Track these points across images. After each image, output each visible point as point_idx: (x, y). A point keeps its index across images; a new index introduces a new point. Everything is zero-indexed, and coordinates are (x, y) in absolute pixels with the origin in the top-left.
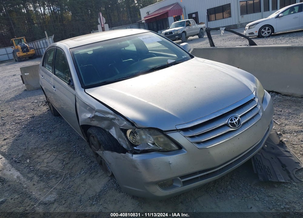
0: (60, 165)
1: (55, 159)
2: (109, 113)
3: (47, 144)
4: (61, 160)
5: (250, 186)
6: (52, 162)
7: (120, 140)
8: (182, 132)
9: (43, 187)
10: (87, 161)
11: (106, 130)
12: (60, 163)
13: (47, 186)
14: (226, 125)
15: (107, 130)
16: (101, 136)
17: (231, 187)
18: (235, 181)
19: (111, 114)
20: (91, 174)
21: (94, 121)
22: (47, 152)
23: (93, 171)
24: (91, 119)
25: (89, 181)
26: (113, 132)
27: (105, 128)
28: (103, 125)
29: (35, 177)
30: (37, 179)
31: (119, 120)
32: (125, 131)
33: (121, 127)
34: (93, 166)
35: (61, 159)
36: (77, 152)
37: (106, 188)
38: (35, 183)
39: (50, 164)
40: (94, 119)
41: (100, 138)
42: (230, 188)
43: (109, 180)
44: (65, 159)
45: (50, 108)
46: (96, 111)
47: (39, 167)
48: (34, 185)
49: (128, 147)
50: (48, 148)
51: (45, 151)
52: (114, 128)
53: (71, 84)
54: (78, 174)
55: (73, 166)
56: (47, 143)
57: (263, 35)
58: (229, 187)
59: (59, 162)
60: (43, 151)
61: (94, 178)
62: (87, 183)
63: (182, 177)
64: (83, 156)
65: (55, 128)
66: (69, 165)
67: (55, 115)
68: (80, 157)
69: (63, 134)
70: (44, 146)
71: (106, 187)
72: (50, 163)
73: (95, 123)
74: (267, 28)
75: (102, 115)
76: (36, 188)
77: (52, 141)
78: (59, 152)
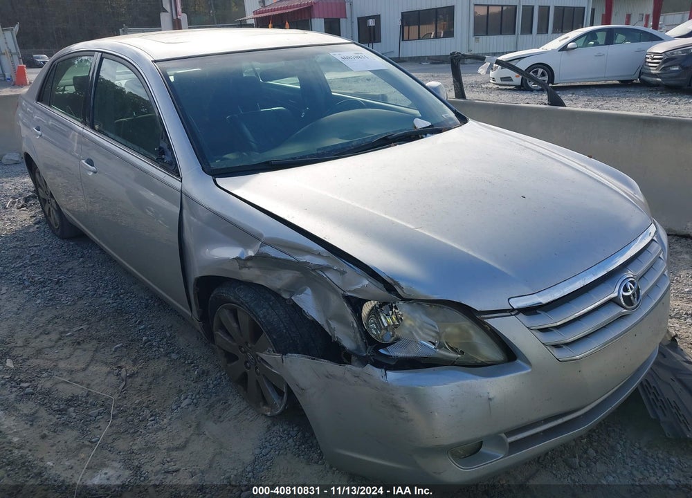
0: (113, 379)
1: (92, 360)
2: (309, 251)
3: (56, 317)
4: (111, 363)
5: (640, 449)
6: (84, 370)
7: (334, 324)
8: (521, 316)
9: (75, 445)
10: (188, 371)
11: (284, 296)
12: (109, 372)
13: (87, 443)
14: (614, 301)
15: (286, 296)
16: (267, 309)
17: (597, 452)
18: (601, 436)
19: (319, 255)
20: (211, 407)
21: (249, 268)
22: (60, 339)
23: (214, 399)
24: (241, 262)
25: (211, 427)
26: (307, 302)
27: (280, 290)
28: (278, 280)
29: (43, 412)
30: (50, 420)
31: (343, 273)
32: (356, 304)
33: (349, 291)
34: (211, 386)
35: (109, 360)
36: (154, 344)
37: (267, 450)
38: (46, 432)
39: (79, 376)
40: (249, 264)
41: (265, 317)
42: (595, 454)
43: (269, 428)
44: (122, 363)
45: (47, 216)
46: (264, 244)
47: (48, 385)
48: (44, 437)
49: (358, 346)
50: (61, 329)
51: (54, 336)
52: (309, 291)
53: (167, 159)
54: (174, 407)
55: (151, 383)
56: (57, 314)
57: (531, 85)
58: (591, 452)
59: (105, 369)
60: (47, 337)
61: (221, 419)
62: (207, 433)
63: (510, 433)
64: (174, 356)
65: (68, 272)
66: (138, 380)
67: (62, 237)
68: (167, 359)
69: (101, 292)
70: (49, 322)
71: (266, 447)
72: (77, 371)
73: (251, 274)
74: (540, 71)
75: (283, 256)
76: (52, 446)
77: (70, 308)
78: (99, 340)
